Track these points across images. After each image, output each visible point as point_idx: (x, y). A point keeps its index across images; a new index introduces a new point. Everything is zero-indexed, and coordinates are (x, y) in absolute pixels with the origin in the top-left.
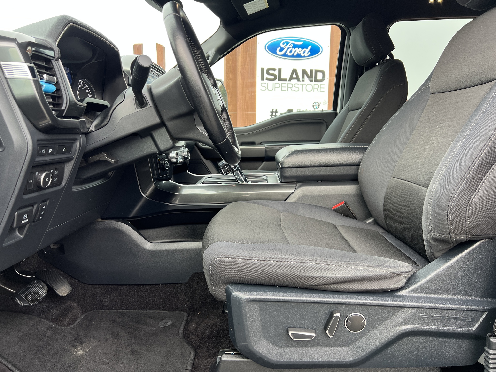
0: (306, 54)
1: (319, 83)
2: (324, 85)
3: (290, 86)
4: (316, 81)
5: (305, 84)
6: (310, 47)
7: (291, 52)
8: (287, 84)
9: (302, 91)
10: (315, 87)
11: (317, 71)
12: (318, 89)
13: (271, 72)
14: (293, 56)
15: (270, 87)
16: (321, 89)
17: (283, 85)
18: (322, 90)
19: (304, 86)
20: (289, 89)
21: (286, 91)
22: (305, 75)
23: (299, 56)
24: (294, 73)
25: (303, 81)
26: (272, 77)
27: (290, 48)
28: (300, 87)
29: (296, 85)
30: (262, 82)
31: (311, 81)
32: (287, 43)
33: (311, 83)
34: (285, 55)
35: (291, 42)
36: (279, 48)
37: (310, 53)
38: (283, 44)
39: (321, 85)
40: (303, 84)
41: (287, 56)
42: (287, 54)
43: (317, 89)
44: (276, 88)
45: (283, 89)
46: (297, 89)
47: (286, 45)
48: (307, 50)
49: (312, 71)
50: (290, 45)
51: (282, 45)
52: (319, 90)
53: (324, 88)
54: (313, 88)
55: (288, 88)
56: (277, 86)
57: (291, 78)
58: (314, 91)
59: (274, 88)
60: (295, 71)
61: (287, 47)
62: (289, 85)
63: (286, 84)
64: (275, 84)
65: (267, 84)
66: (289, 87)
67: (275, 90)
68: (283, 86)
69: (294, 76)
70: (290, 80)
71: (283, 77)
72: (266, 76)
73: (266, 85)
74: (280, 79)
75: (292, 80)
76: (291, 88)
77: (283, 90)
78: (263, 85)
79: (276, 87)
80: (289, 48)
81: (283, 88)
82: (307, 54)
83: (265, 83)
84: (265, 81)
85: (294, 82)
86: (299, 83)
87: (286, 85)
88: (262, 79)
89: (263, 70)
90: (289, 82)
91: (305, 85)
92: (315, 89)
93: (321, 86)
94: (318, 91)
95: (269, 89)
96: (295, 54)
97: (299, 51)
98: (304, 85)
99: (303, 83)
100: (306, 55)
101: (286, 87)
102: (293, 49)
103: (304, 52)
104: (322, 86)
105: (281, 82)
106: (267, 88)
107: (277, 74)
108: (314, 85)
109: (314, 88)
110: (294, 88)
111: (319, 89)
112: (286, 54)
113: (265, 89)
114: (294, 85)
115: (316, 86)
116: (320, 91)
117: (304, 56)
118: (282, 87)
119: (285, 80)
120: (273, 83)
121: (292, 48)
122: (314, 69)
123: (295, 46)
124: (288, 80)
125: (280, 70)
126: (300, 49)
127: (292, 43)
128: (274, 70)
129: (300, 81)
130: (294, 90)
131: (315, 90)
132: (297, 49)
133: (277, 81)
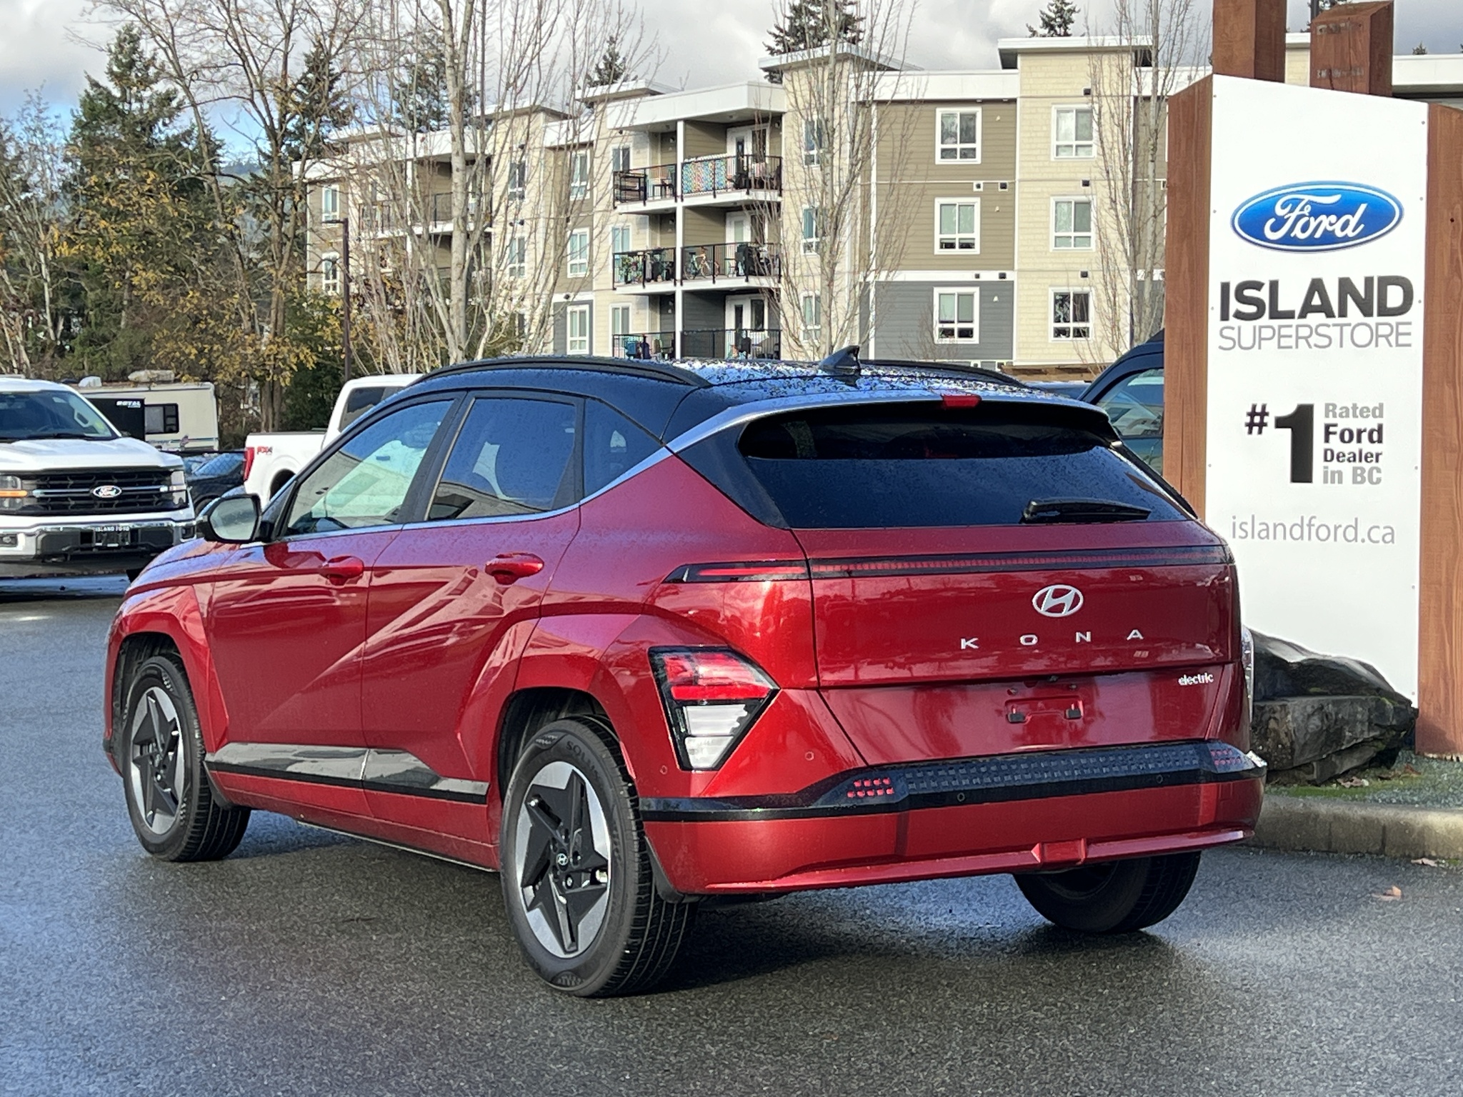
0: (1349, 232)
1: (1393, 320)
2: (1409, 323)
3: (1304, 332)
4: (1384, 311)
5: (1349, 325)
6: (1363, 207)
7: (1304, 229)
8: (1294, 328)
9: (1341, 346)
10: (1380, 333)
11: (1385, 282)
12: (1390, 338)
13: (1248, 293)
14: (1311, 241)
15: (1247, 341)
16: (1400, 337)
17: (1284, 331)
18: (1402, 340)
19: (1347, 330)
20: (1302, 342)
21: (1291, 347)
22: (1349, 298)
23: (1329, 239)
24: (1316, 294)
25: (1343, 313)
26: (1252, 309)
27: (1304, 216)
28: (1334, 332)
29: (1321, 330)
30: (1225, 323)
31: (1367, 312)
32: (1295, 202)
33: (1368, 320)
34: (1288, 240)
35: (1307, 198)
36: (1272, 220)
37: (1362, 226)
38: (1284, 207)
39: (1398, 324)
40: (1342, 326)
41: (1295, 241)
42: (1295, 236)
43: (1386, 337)
44: (1263, 342)
45: (1284, 342)
46: (1326, 341)
47: (1291, 211)
48: (1354, 220)
49: (1369, 281)
50: (1302, 209)
51: (1279, 211)
52: (1393, 342)
53: (1409, 334)
54: (1375, 336)
55: (1298, 338)
56: (1267, 333)
57: (1307, 309)
58: (1377, 345)
59: (1259, 340)
60: (1317, 286)
61: (1293, 216)
62: (1300, 329)
63: (1290, 326)
64: (1261, 327)
65: (1236, 330)
66: (1300, 335)
67: (1260, 348)
68: (1282, 333)
69: (1316, 301)
70: (1303, 315)
71: (1282, 307)
72: (1234, 305)
73: (1234, 334)
74: (1275, 314)
75: (1309, 315)
76: (1306, 338)
77: (1282, 344)
78: (1226, 332)
79: (1263, 336)
80: (1299, 218)
81: (1282, 339)
82: (1354, 231)
83: (1233, 328)
84: (1233, 321)
85: (1315, 319)
86: (1330, 321)
87: (1292, 331)
88: (1225, 317)
89: (1225, 287)
90: (1302, 321)
91: (1351, 328)
92: (1380, 339)
93: (1400, 327)
94: (1391, 345)
95: (1243, 344)
96: (1318, 235)
97: (1331, 224)
98: (1345, 328)
99: (1343, 320)
100: (1351, 234)
101: (1290, 336)
102: (1312, 219)
103: (1344, 227)
104: (1402, 329)
105: (1276, 323)
106: (1237, 343)
107: (1266, 299)
108: (1378, 324)
109: (1378, 336)
110: (1314, 339)
111: (1392, 339)
112: (1292, 235)
113: (1230, 344)
114: (1314, 331)
115: (1384, 330)
116: (1398, 345)
117: (1346, 239)
118: (1280, 336)
119: (1289, 315)
120: (1255, 328)
121: (1310, 216)
122: (1376, 273)
123: (1317, 211)
124: (1297, 314)
125: (1274, 286)
126: (1333, 218)
127: (1309, 202)
128: (1257, 286)
129: (1333, 316)
130: (1316, 345)
131: (1382, 341)
132: (1323, 217)
133: (1265, 320)
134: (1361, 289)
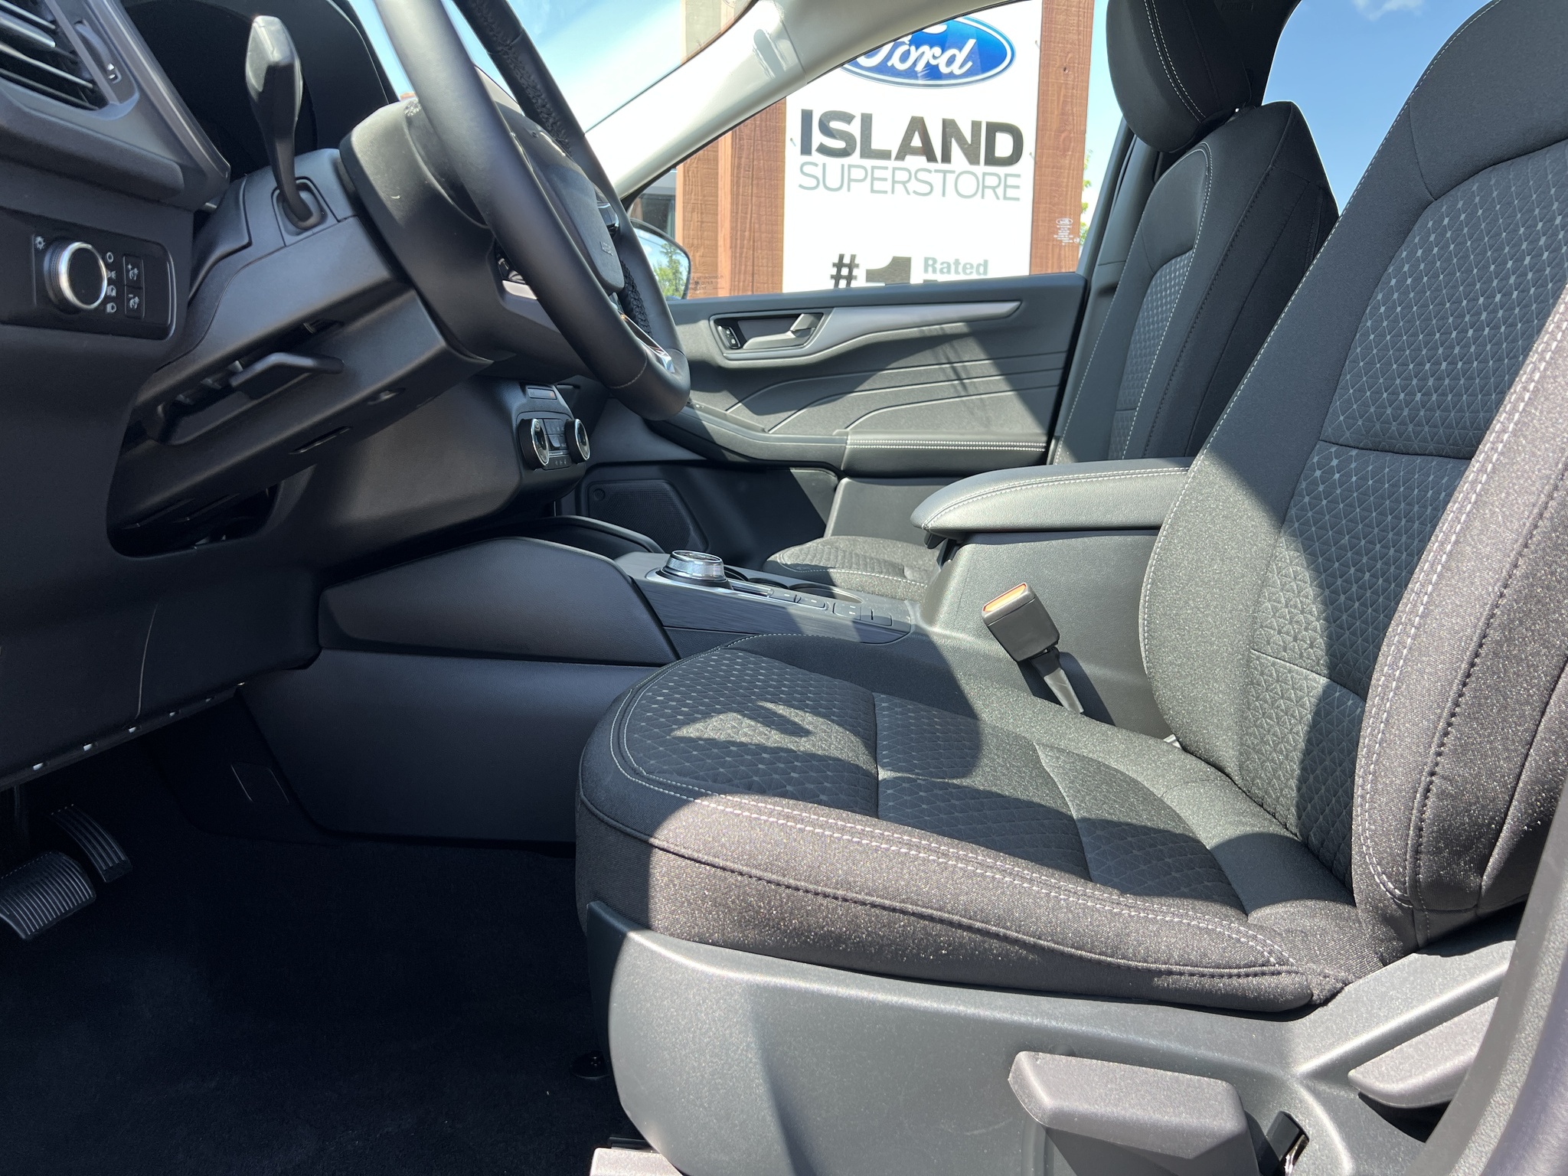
0: (955, 68)
1: (1001, 170)
2: (1018, 176)
4: (992, 160)
5: (953, 172)
6: (971, 43)
9: (944, 195)
10: (986, 184)
11: (993, 128)
12: (997, 190)
13: (835, 125)
14: (911, 73)
16: (1009, 190)
18: (1010, 193)
20: (899, 187)
22: (953, 141)
23: (933, 72)
24: (917, 134)
25: (946, 158)
26: (839, 144)
27: (904, 44)
29: (922, 175)
30: (806, 158)
31: (973, 159)
33: (974, 168)
34: (883, 69)
37: (970, 64)
39: (1006, 176)
40: (945, 172)
41: (894, 72)
42: (893, 65)
43: (994, 188)
44: (852, 183)
45: (878, 185)
48: (961, 56)
49: (976, 126)
53: (1017, 187)
54: (981, 187)
55: (894, 182)
57: (905, 150)
58: (983, 197)
59: (846, 181)
60: (918, 125)
62: (897, 172)
63: (886, 168)
64: (850, 166)
65: (820, 167)
66: (896, 179)
67: (849, 190)
68: (875, 176)
69: (916, 142)
70: (901, 156)
71: (876, 144)
72: (818, 138)
73: (818, 172)
74: (868, 153)
75: (908, 158)
76: (904, 183)
77: (875, 188)
78: (807, 169)
79: (852, 177)
81: (875, 182)
82: (961, 66)
83: (816, 165)
84: (816, 157)
85: (915, 162)
86: (932, 166)
87: (888, 174)
88: (806, 149)
89: (807, 116)
90: (899, 164)
91: (954, 176)
92: (986, 190)
93: (1009, 179)
94: (998, 198)
95: (828, 185)
96: (920, 67)
97: (934, 57)
98: (948, 175)
100: (957, 72)
101: (885, 180)
102: (913, 48)
103: (951, 61)
104: (1011, 181)
105: (869, 163)
106: (821, 182)
107: (857, 134)
108: (984, 174)
109: (984, 187)
110: (913, 185)
111: (1000, 191)
112: (889, 64)
113: (812, 183)
114: (913, 175)
115: (991, 181)
116: (1005, 198)
117: (951, 76)
118: (873, 179)
119: (885, 155)
120: (843, 166)
121: (910, 45)
122: (985, 118)
123: (920, 40)
124: (894, 155)
125: (867, 120)
126: (937, 50)
128: (847, 118)
129: (935, 161)
130: (915, 192)
131: (989, 192)
132: (925, 48)
133: (855, 158)
134: (967, 133)
